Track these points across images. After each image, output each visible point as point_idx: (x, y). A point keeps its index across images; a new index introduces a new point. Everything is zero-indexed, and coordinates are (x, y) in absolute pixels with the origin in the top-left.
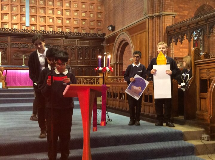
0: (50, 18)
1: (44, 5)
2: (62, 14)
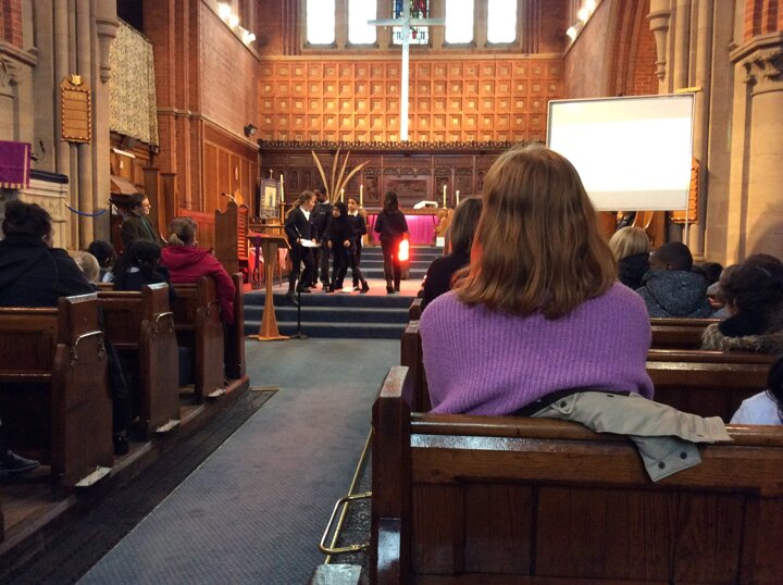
0: (453, 117)
1: (444, 94)
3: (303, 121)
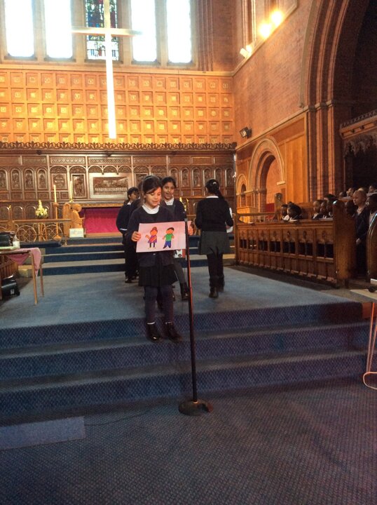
1: (137, 102)
2: (166, 114)
3: (8, 124)
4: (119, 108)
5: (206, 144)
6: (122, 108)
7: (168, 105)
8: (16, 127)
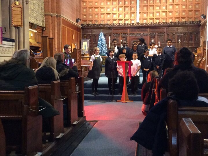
0: (157, 13)
1: (153, 4)
2: (166, 8)
3: (98, 16)
4: (144, 7)
5: (185, 22)
6: (146, 7)
7: (168, 4)
8: (101, 17)
